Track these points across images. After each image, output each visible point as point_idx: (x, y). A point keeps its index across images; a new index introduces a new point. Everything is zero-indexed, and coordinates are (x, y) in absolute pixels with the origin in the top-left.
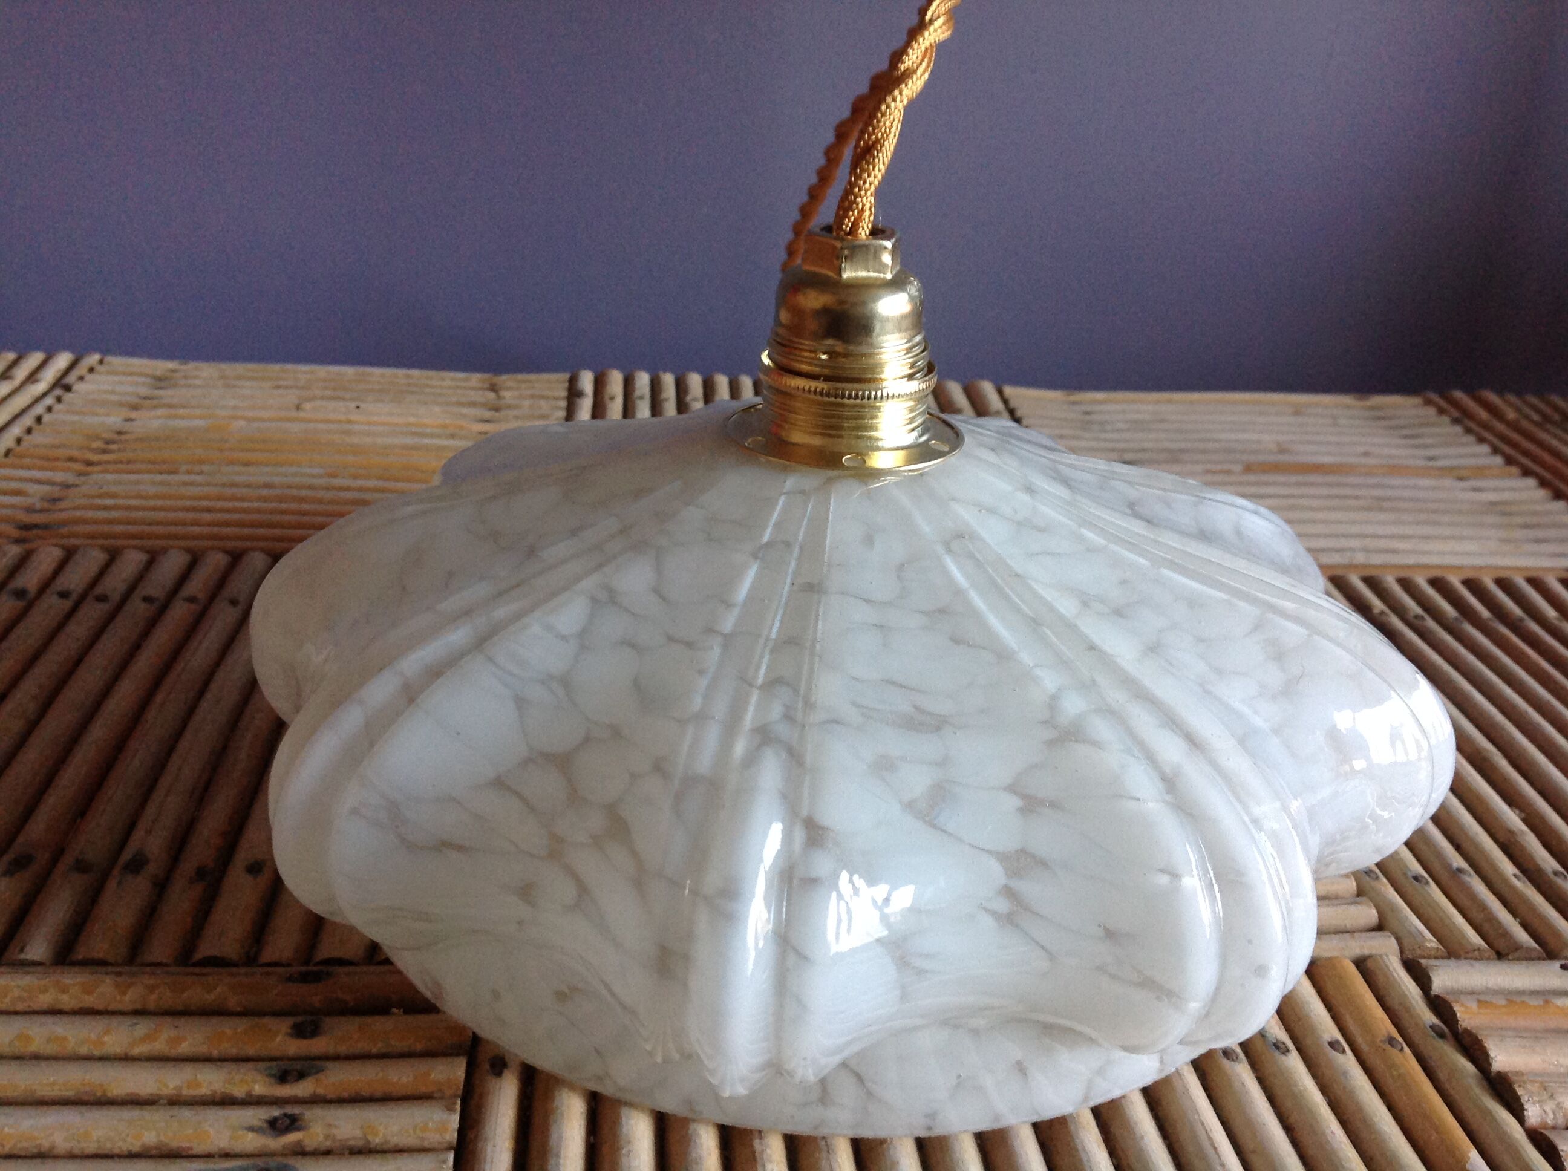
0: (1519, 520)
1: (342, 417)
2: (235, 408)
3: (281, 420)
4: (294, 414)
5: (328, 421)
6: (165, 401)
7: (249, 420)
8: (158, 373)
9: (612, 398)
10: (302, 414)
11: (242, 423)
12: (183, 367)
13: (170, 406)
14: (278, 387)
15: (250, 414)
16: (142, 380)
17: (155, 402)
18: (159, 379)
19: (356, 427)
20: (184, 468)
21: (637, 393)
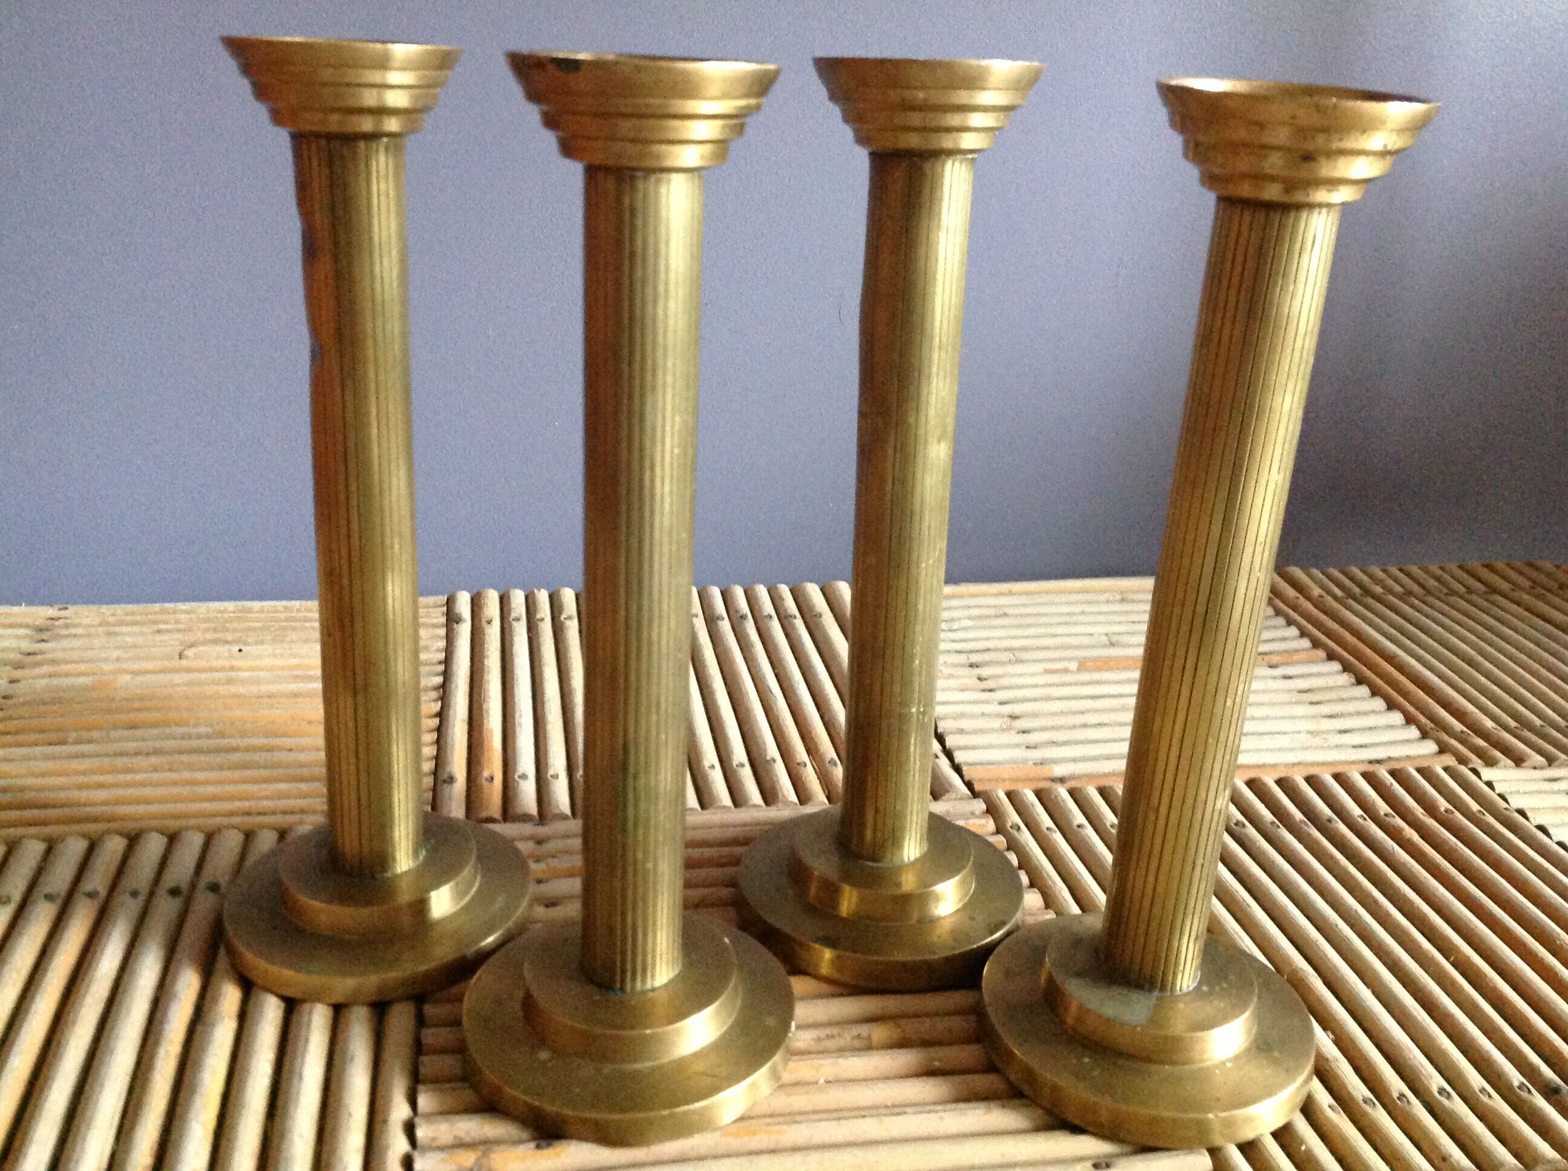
0: (1325, 709)
1: (227, 664)
2: (118, 659)
3: (163, 671)
4: (176, 663)
5: (212, 670)
6: (49, 656)
7: (134, 673)
8: (39, 622)
9: (489, 622)
10: (184, 663)
11: (127, 677)
12: (63, 613)
13: (54, 662)
14: (159, 631)
15: (136, 666)
16: (22, 631)
17: (39, 658)
18: (41, 630)
19: (241, 674)
20: (73, 736)
21: (513, 615)
